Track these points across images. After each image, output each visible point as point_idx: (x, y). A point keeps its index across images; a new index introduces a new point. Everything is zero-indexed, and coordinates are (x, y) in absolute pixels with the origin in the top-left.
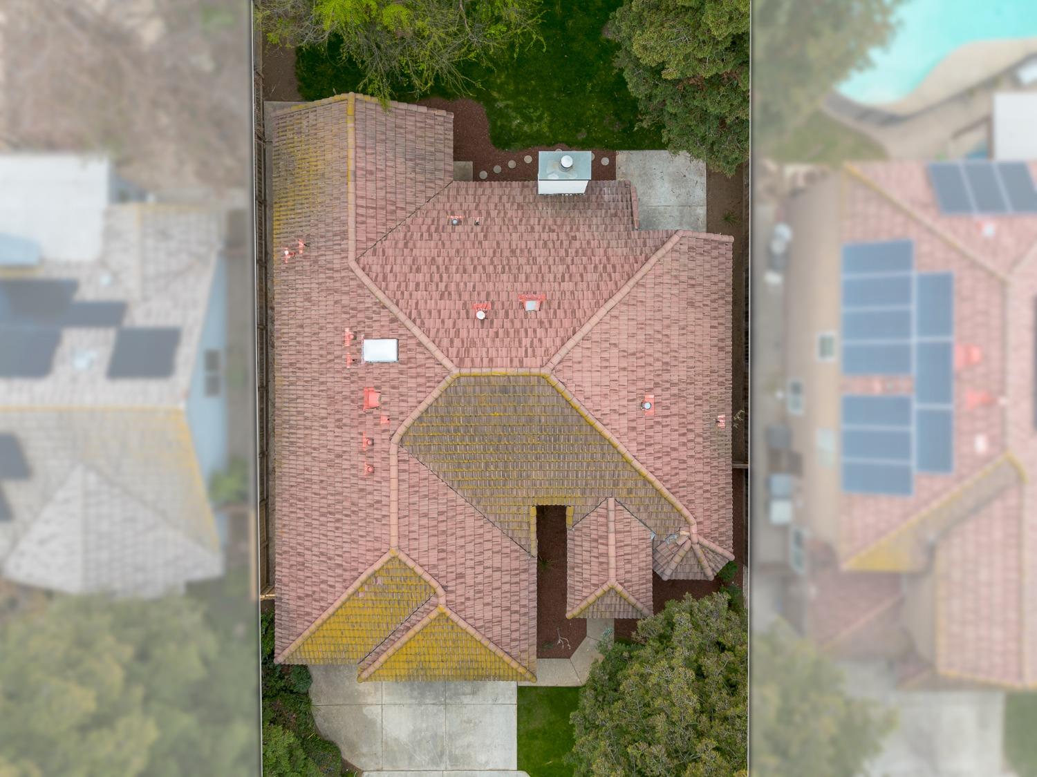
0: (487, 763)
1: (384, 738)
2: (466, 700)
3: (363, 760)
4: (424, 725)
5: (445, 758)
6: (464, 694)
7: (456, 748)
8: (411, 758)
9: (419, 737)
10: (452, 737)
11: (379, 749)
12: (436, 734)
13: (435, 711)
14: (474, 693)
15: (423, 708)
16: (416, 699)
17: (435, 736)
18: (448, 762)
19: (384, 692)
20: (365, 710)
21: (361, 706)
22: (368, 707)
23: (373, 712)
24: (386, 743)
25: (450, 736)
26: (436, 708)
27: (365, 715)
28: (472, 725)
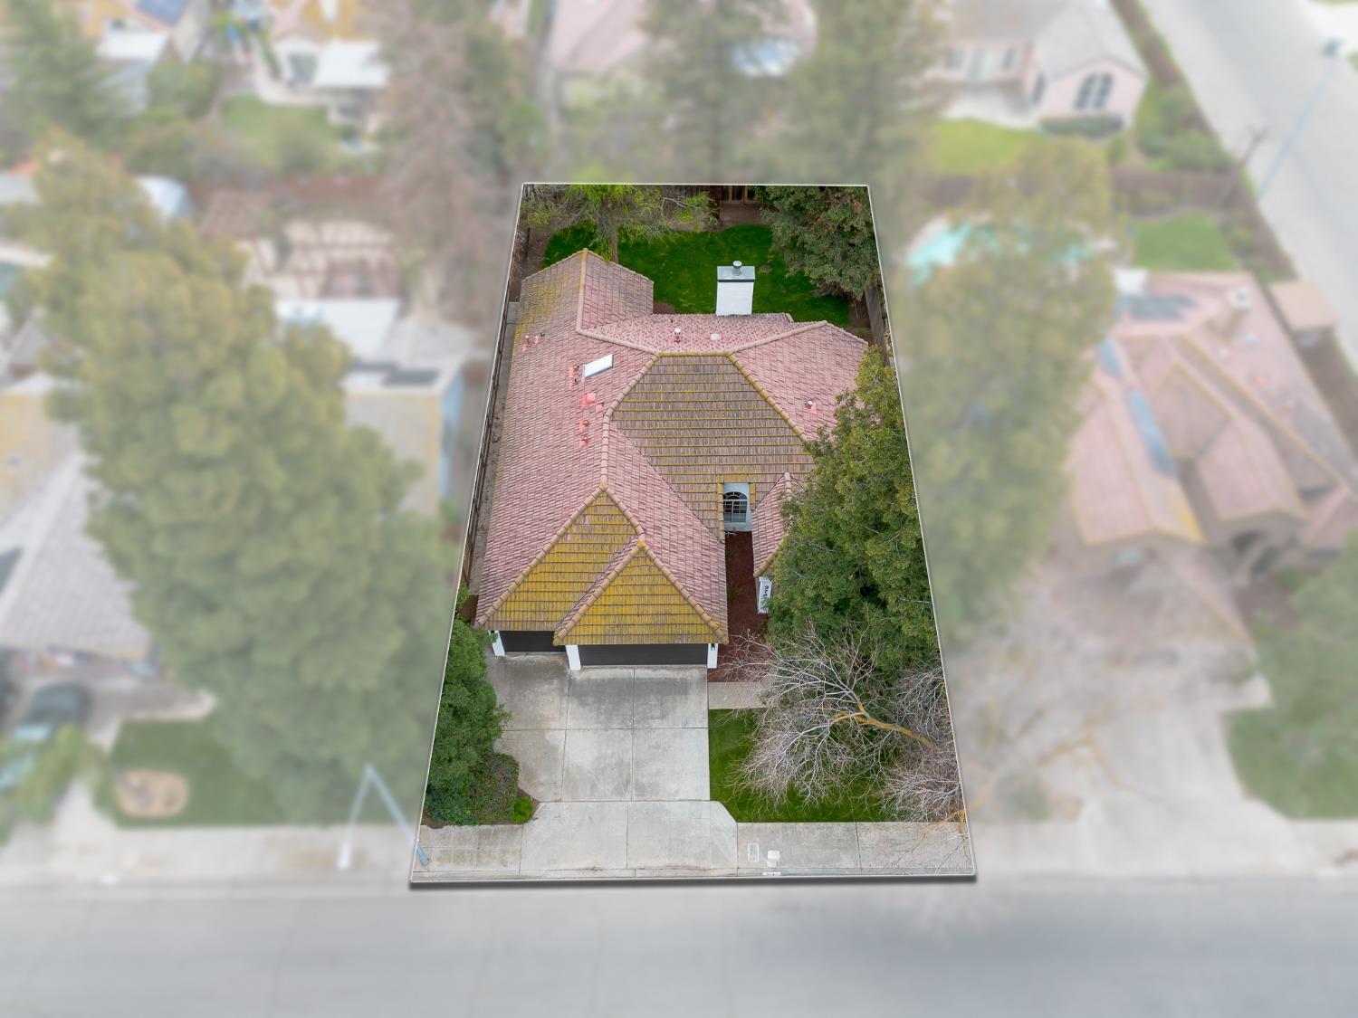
0: (677, 792)
1: (565, 766)
2: (655, 724)
3: (541, 789)
4: (609, 752)
5: (631, 787)
6: (652, 718)
7: (643, 776)
8: (593, 787)
9: (603, 765)
10: (638, 764)
11: (558, 777)
12: (622, 761)
13: (622, 736)
14: (663, 717)
15: (609, 732)
16: (601, 723)
17: (620, 763)
18: (634, 791)
19: (569, 717)
20: (548, 736)
21: (542, 731)
22: (551, 733)
23: (555, 737)
24: (567, 771)
25: (637, 763)
26: (622, 732)
27: (547, 741)
28: (660, 751)
